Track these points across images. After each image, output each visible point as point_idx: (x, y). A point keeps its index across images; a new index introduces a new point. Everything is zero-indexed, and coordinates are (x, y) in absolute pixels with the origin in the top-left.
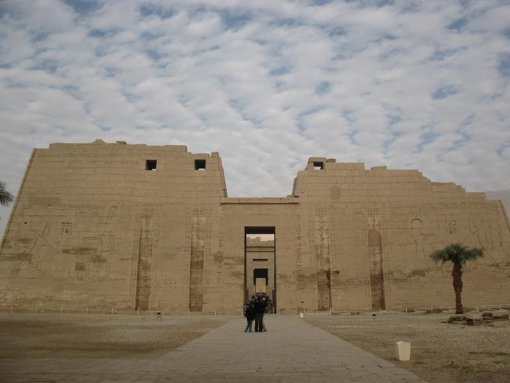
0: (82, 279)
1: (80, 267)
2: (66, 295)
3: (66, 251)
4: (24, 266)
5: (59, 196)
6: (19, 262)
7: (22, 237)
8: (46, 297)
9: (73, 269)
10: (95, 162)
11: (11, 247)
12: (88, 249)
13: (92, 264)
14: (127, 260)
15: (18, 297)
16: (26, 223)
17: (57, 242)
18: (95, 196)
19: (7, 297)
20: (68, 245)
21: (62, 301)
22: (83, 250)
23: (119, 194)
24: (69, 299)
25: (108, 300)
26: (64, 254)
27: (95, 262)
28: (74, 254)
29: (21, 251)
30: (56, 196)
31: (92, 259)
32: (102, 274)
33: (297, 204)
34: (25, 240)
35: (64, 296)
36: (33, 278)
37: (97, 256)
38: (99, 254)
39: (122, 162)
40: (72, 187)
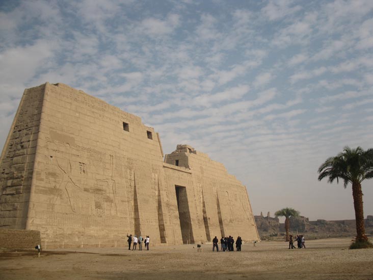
0: (101, 217)
1: (98, 206)
2: (93, 230)
3: (86, 190)
4: (57, 201)
5: (73, 136)
6: (52, 196)
7: (51, 171)
8: (79, 232)
9: (94, 207)
10: (93, 112)
11: (42, 180)
12: (100, 190)
13: (105, 203)
14: (125, 201)
15: (58, 233)
16: (51, 157)
17: (78, 180)
18: (98, 143)
19: (48, 232)
20: (87, 185)
21: (91, 237)
22: (98, 191)
23: (112, 146)
24: (96, 235)
25: (120, 235)
26: (86, 192)
27: (106, 201)
28: (92, 193)
29: (52, 185)
30: (71, 136)
31: (104, 199)
32: (113, 213)
33: (191, 174)
34: (53, 175)
35: (92, 232)
36: (66, 214)
37: (108, 197)
38: (108, 195)
39: (110, 119)
40: (81, 130)
